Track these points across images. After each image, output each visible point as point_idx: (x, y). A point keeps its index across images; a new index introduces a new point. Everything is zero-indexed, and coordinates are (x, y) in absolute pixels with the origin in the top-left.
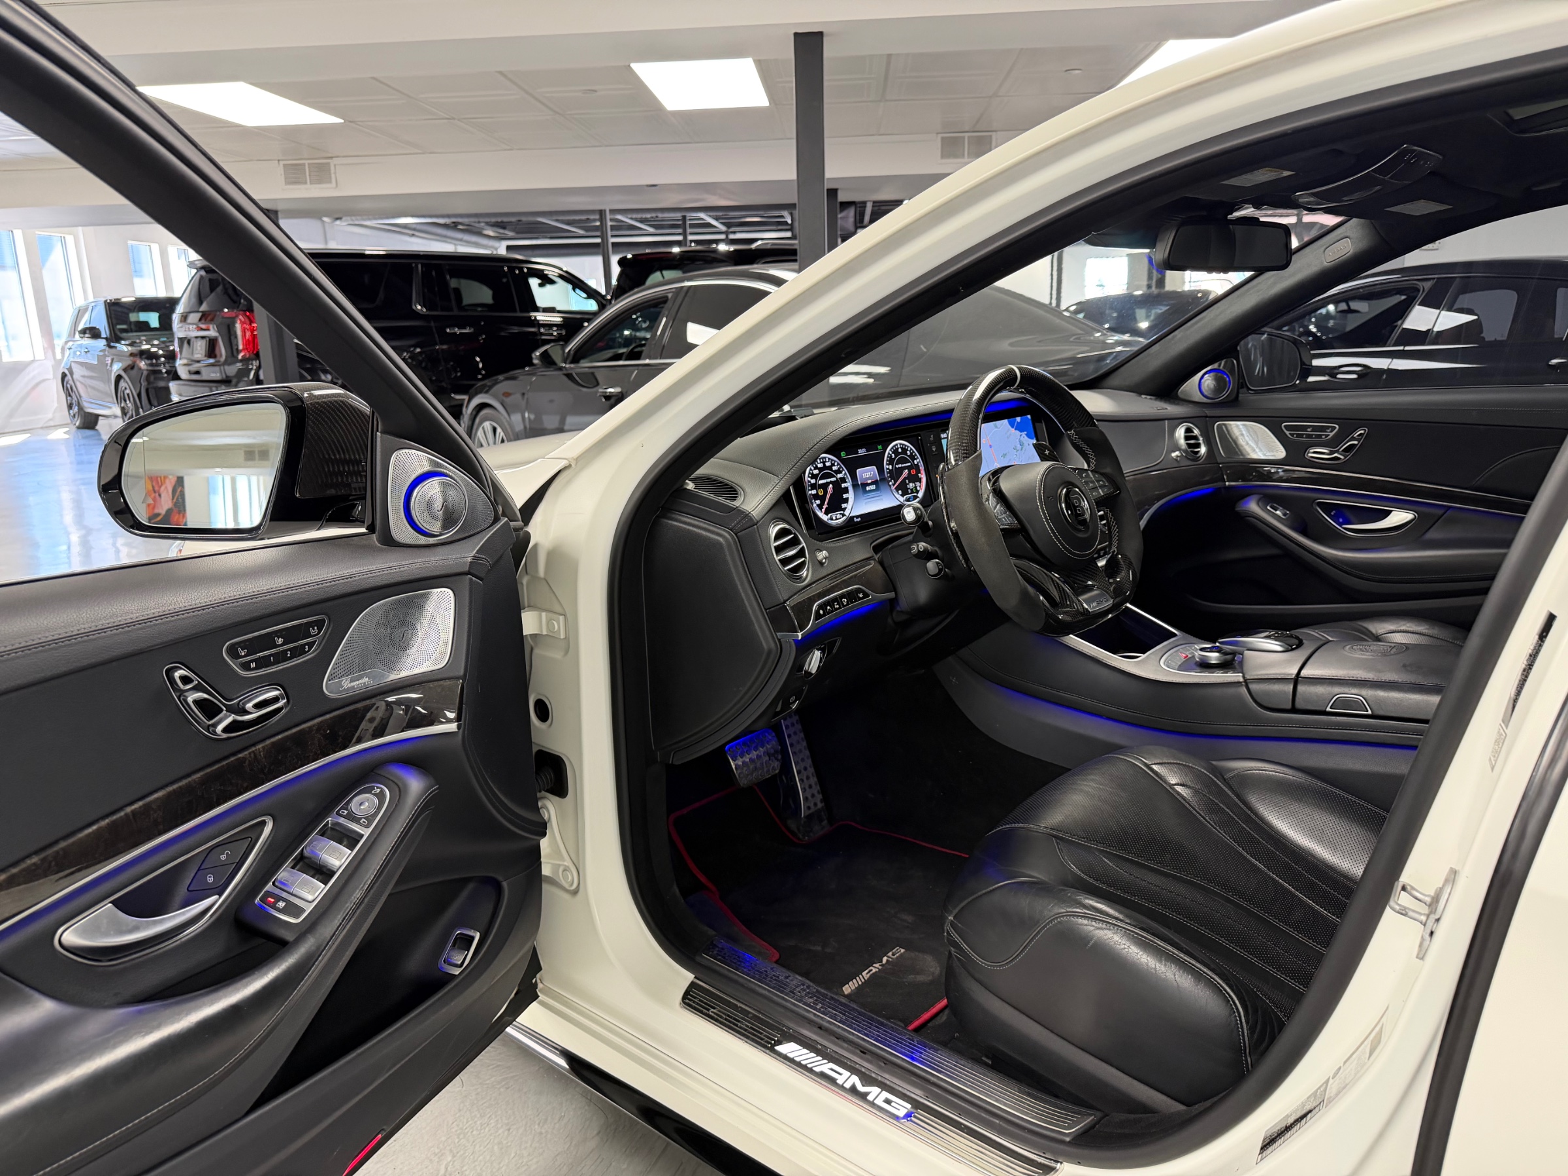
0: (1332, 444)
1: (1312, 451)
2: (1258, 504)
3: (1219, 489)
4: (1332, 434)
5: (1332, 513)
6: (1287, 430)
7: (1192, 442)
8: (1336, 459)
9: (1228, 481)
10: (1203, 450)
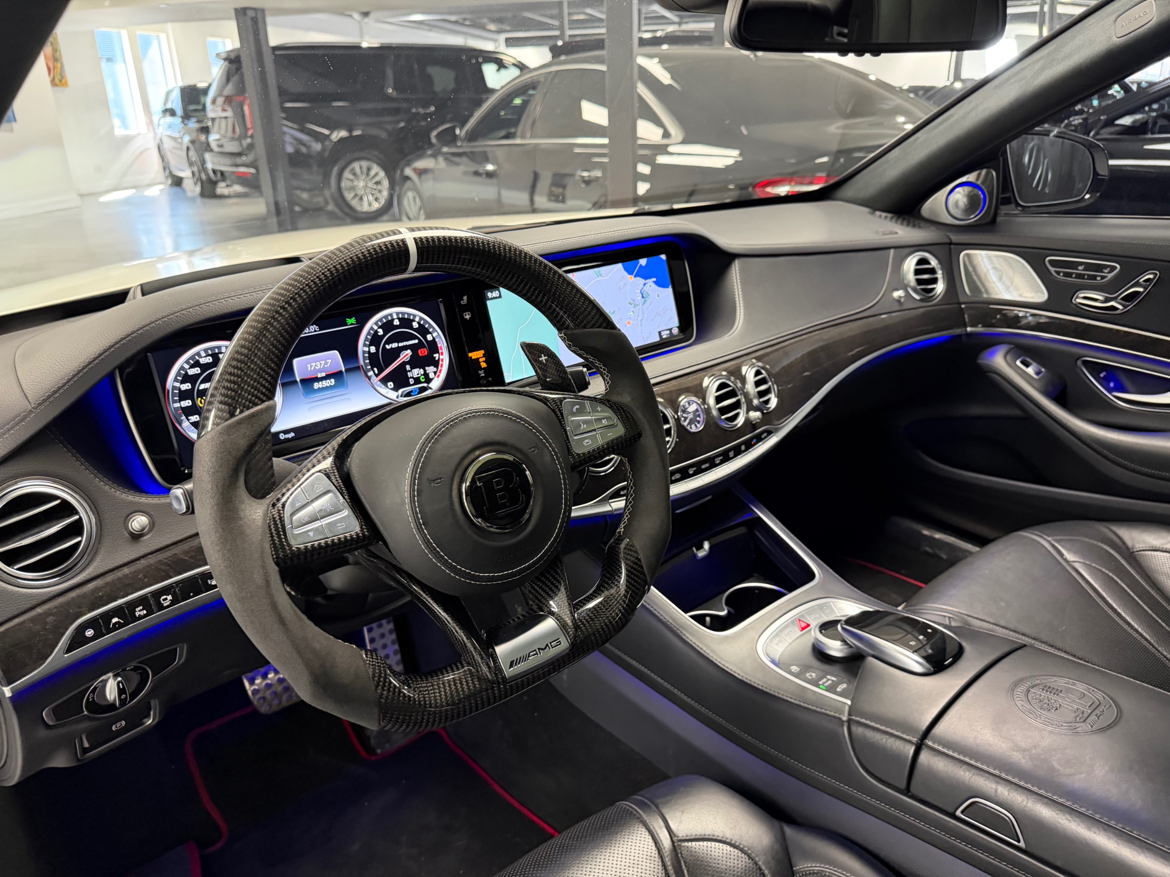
0: (1110, 288)
1: (1082, 295)
2: (1005, 357)
3: (960, 336)
4: (1110, 275)
5: (1102, 375)
6: (1053, 266)
7: (926, 276)
8: (1114, 308)
9: (971, 326)
10: (940, 287)
